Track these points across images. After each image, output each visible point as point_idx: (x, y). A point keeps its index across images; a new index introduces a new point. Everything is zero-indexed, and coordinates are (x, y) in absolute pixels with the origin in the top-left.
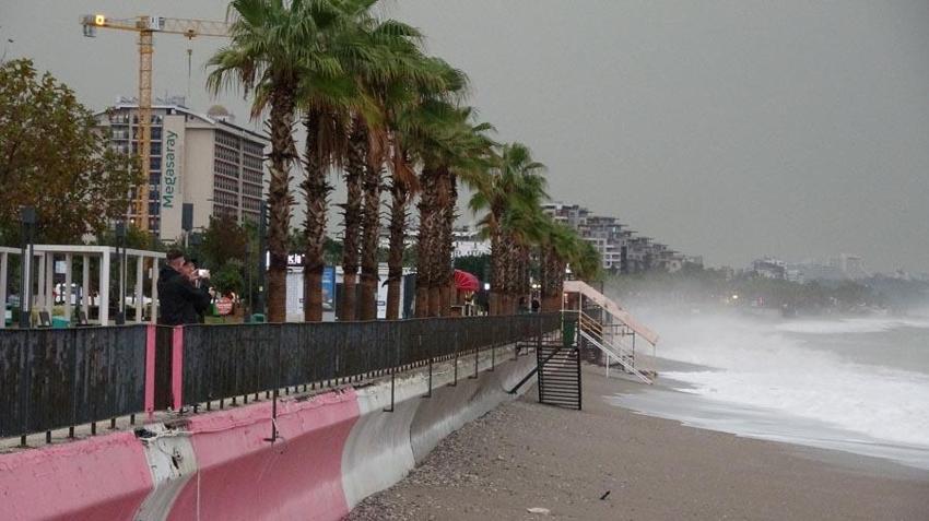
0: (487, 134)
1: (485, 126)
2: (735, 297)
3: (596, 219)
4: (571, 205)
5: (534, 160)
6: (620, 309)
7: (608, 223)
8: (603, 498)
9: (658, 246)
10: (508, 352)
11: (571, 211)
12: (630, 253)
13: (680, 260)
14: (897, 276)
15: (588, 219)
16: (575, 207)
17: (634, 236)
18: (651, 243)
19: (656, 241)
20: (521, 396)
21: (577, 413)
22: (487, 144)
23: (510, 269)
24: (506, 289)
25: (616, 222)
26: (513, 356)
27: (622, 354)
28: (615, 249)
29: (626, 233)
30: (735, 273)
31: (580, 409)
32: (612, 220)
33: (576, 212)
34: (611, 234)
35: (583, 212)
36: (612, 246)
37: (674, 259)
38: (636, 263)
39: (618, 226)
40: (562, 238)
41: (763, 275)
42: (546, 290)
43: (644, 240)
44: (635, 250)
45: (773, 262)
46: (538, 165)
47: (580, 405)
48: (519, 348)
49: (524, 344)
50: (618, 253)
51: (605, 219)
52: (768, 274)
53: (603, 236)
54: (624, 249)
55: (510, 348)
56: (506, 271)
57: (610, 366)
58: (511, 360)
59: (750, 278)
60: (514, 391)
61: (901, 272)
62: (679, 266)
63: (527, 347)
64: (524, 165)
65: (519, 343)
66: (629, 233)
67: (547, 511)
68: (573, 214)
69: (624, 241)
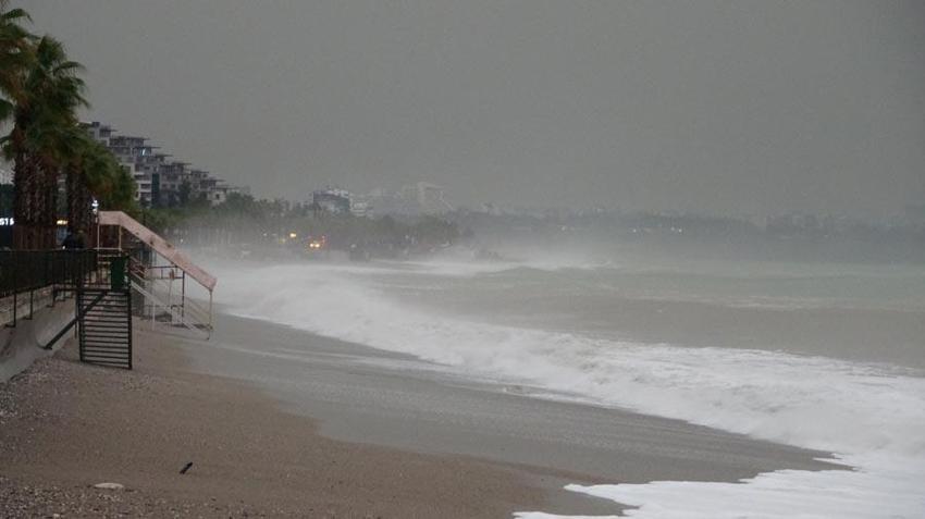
0: (20, 22)
1: (18, 13)
2: (293, 235)
3: (121, 140)
4: (90, 123)
5: (70, 58)
6: (169, 246)
7: (135, 144)
8: (183, 472)
9: (197, 174)
10: (43, 297)
11: (90, 129)
12: (163, 181)
13: (225, 190)
14: (485, 209)
15: (111, 140)
16: (96, 124)
17: (168, 161)
18: (189, 168)
19: (194, 167)
20: (56, 353)
21: (129, 374)
22: (20, 34)
23: (37, 196)
24: (32, 220)
25: (146, 143)
26: (50, 302)
27: (172, 302)
28: (145, 177)
29: (157, 157)
30: (291, 208)
31: (130, 368)
32: (140, 140)
33: (97, 131)
34: (140, 158)
35: (105, 131)
36: (141, 173)
37: (219, 189)
38: (172, 194)
39: (149, 149)
40: (93, 158)
41: (325, 208)
42: (73, 224)
43: (181, 166)
44: (168, 178)
45: (336, 192)
46: (72, 65)
47: (130, 364)
48: (55, 293)
49: (62, 286)
50: (150, 182)
51: (133, 139)
52: (332, 208)
53: (130, 160)
54: (155, 177)
55: (46, 291)
56: (33, 199)
57: (157, 318)
58: (48, 306)
59: (310, 213)
60: (49, 347)
61: (490, 206)
62: (223, 199)
63: (65, 290)
64: (56, 64)
65: (57, 285)
66: (162, 157)
67: (121, 486)
68: (92, 133)
69: (156, 167)
